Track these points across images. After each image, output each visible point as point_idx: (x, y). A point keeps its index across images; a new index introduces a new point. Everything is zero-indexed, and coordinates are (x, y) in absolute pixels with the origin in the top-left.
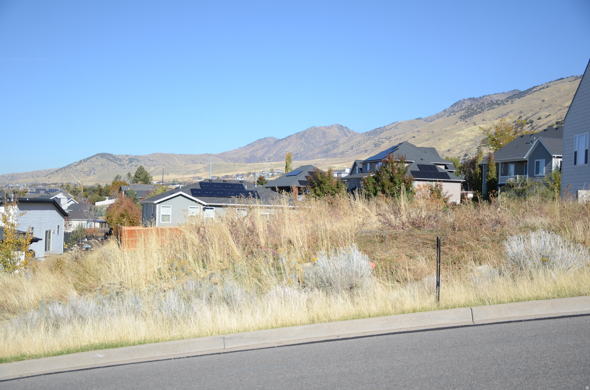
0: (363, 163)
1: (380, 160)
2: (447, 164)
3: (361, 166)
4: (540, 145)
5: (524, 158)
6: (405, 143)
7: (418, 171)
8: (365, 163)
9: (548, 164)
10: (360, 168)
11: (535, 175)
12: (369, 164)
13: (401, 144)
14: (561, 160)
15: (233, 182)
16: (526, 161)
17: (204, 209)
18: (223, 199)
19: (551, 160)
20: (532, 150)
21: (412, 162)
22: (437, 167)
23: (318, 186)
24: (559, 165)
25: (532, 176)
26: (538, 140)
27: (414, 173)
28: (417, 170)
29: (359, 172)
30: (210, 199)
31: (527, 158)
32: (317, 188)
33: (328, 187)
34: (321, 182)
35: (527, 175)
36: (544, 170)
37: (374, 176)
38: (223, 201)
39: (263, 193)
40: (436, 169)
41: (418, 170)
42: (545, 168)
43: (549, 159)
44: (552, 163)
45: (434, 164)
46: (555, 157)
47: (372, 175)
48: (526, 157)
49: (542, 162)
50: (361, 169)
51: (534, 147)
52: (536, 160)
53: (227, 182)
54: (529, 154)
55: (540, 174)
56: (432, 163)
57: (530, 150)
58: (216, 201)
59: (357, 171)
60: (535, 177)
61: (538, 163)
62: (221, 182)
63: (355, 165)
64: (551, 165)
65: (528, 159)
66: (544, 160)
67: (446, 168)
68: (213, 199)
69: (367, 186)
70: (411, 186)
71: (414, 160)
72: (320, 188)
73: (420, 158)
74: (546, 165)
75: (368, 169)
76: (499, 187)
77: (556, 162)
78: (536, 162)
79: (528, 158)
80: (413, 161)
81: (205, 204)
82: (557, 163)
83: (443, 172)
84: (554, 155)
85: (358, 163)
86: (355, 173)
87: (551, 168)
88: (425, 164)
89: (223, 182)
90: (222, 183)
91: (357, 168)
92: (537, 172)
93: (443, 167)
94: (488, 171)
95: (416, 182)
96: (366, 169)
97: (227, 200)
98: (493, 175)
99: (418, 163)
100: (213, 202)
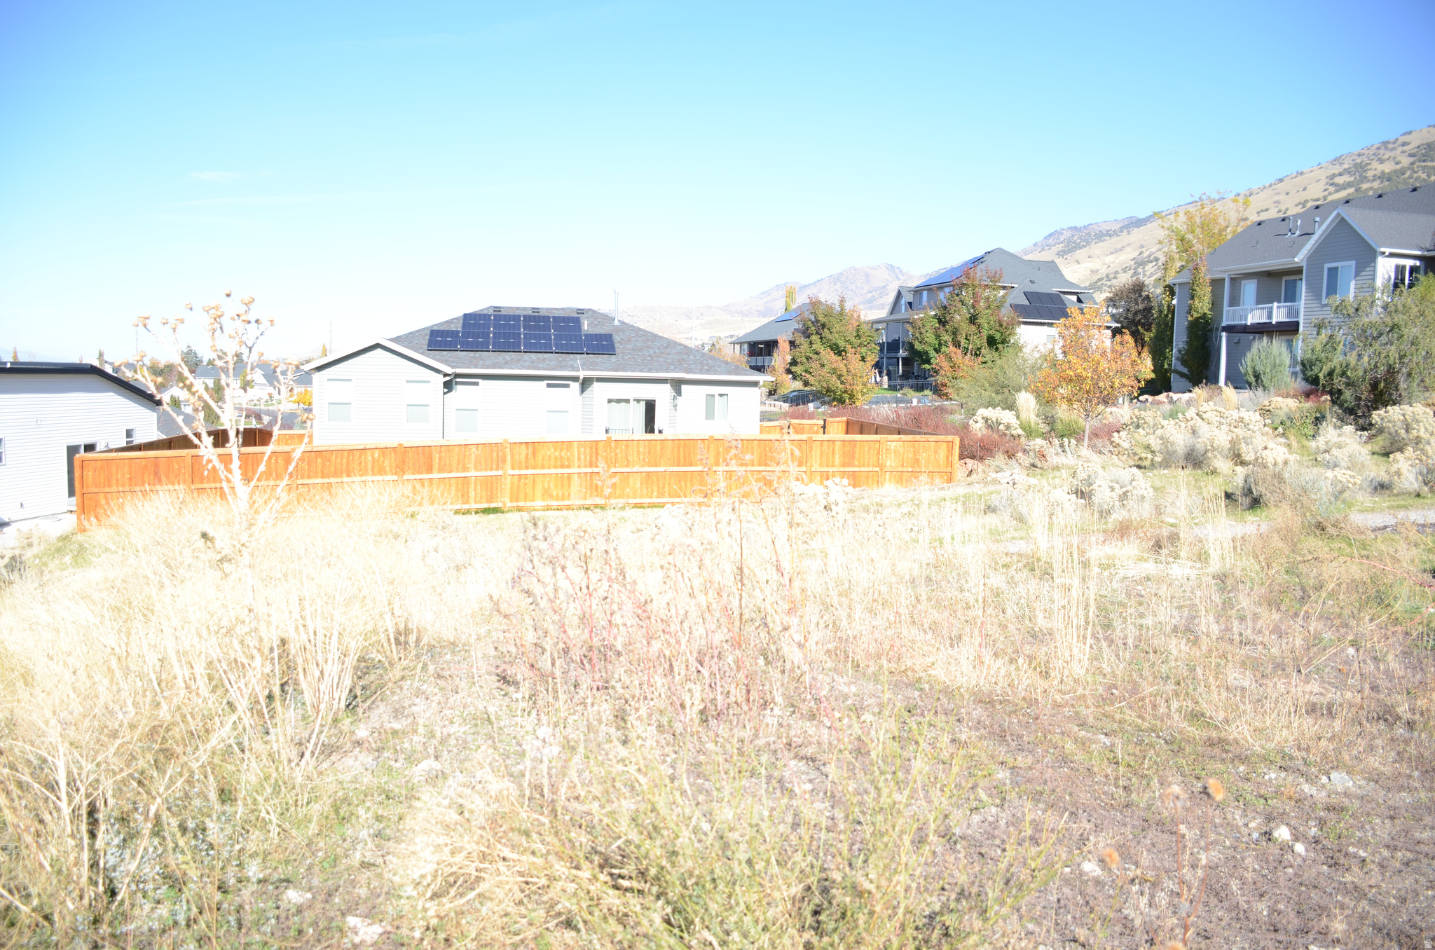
0: (915, 292)
1: (948, 284)
2: (1080, 293)
3: (910, 298)
4: (1342, 223)
5: (1296, 259)
6: (998, 250)
7: (1026, 306)
8: (917, 291)
9: (1363, 273)
10: (908, 302)
11: (1325, 301)
12: (925, 293)
13: (989, 253)
15: (559, 311)
16: (1299, 271)
17: (448, 386)
18: (508, 356)
19: (1374, 261)
20: (1316, 242)
21: (1013, 287)
22: (1062, 298)
23: (817, 333)
25: (1316, 303)
26: (1338, 214)
27: (1016, 308)
28: (1023, 303)
29: (906, 310)
31: (1302, 261)
32: (814, 337)
33: (837, 336)
34: (823, 326)
35: (1303, 302)
36: (1350, 291)
37: (936, 314)
38: (506, 363)
39: (629, 340)
40: (1060, 301)
41: (1027, 303)
42: (1353, 283)
43: (1366, 256)
44: (1374, 271)
45: (1057, 291)
46: (1384, 253)
47: (932, 313)
48: (1302, 258)
49: (1347, 267)
50: (910, 304)
51: (1324, 231)
52: (1327, 266)
53: (541, 314)
54: (1309, 251)
56: (1055, 290)
57: (1312, 241)
58: (488, 362)
59: (903, 307)
60: (1326, 305)
61: (1333, 272)
62: (524, 313)
63: (899, 295)
64: (1374, 275)
65: (1304, 264)
66: (1353, 263)
67: (1079, 300)
68: (481, 355)
69: (921, 333)
70: (1013, 334)
71: (1017, 284)
72: (821, 338)
73: (1028, 279)
74: (1356, 276)
75: (925, 301)
76: (1224, 334)
77: (1385, 268)
78: (1330, 269)
79: (1306, 261)
80: (1016, 286)
81: (449, 370)
82: (1389, 269)
84: (1381, 250)
85: (904, 293)
86: (900, 311)
87: (1374, 279)
88: (1040, 290)
89: (530, 313)
90: (526, 316)
91: (903, 302)
92: (1332, 291)
93: (1074, 298)
94: (1192, 298)
95: (1022, 326)
96: (921, 304)
97: (518, 360)
98: (1203, 305)
99: (1027, 290)
100: (476, 367)
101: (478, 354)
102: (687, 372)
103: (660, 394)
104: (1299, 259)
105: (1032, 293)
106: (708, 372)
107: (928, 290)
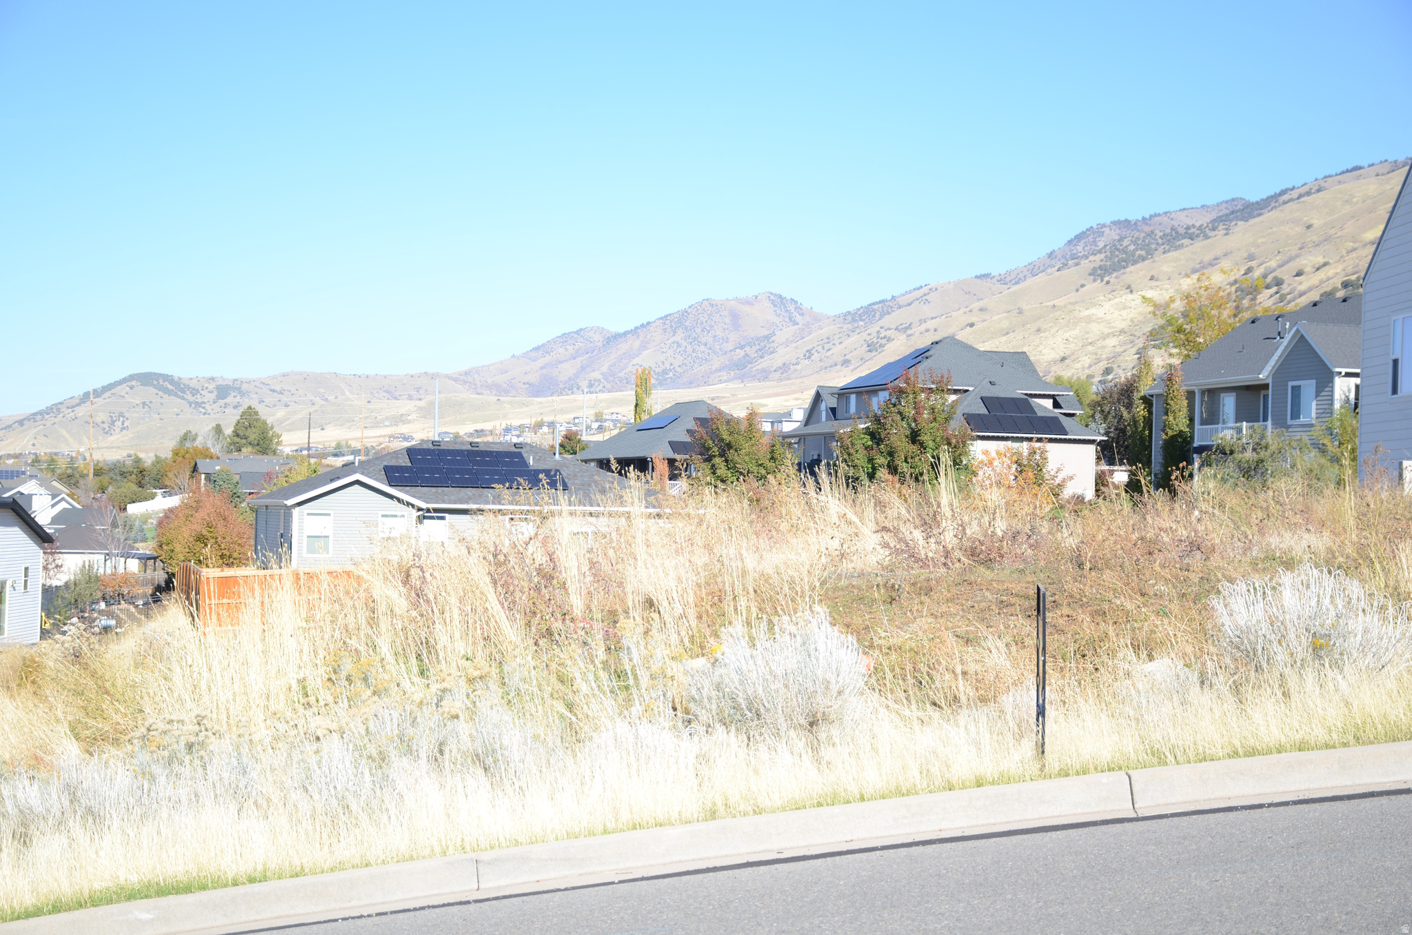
0: (839, 394)
1: (882, 387)
2: (1058, 395)
3: (833, 402)
4: (1301, 342)
5: (1261, 376)
6: (948, 340)
7: (984, 415)
8: (843, 393)
9: (1323, 394)
10: (831, 408)
11: (1289, 422)
12: (853, 397)
13: (937, 343)
14: (1358, 381)
15: (498, 446)
16: (1266, 386)
17: (420, 519)
18: (470, 492)
19: (1331, 381)
20: (1280, 357)
21: (967, 391)
22: (1033, 405)
23: (721, 455)
24: (1352, 396)
25: (1280, 423)
26: (1297, 329)
27: (970, 419)
28: (980, 412)
29: (827, 420)
30: (437, 492)
31: (1267, 377)
32: (717, 460)
33: (747, 459)
34: (729, 446)
35: (1269, 423)
36: (1311, 409)
37: (868, 428)
38: (470, 498)
39: (575, 476)
40: (1030, 409)
41: (984, 411)
42: (1314, 404)
43: (1325, 379)
44: (1332, 391)
45: (1026, 394)
46: (1340, 373)
47: (863, 426)
48: (1266, 374)
49: (1308, 387)
50: (833, 410)
51: (1286, 347)
52: (1291, 384)
53: (481, 448)
54: (1273, 367)
55: (1303, 420)
56: (1020, 393)
57: (1275, 357)
58: (453, 498)
59: (824, 414)
60: (1290, 426)
61: (1296, 390)
62: (464, 448)
63: (818, 398)
64: (1332, 396)
65: (1270, 381)
66: (1314, 381)
67: (1057, 405)
68: (443, 491)
69: (849, 454)
70: (966, 454)
71: (972, 386)
72: (726, 461)
73: (987, 380)
74: (1317, 396)
75: (853, 409)
76: (1195, 456)
77: (1343, 388)
78: (1293, 387)
79: (1271, 377)
80: (971, 389)
81: (424, 505)
82: (1346, 389)
83: (1049, 417)
84: (1338, 370)
85: (824, 395)
86: (819, 421)
87: (1332, 404)
88: (1002, 394)
89: (469, 447)
90: (468, 451)
91: (823, 406)
92: (1296, 414)
93: (1048, 403)
94: (1166, 414)
95: (979, 442)
96: (847, 411)
97: (480, 496)
98: (1179, 422)
99: (986, 394)
100: (444, 502)
101: (440, 489)
104: (1263, 376)
105: (991, 398)
107: (858, 393)
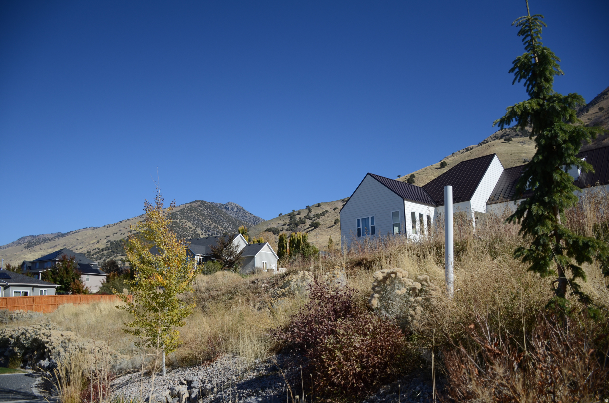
0: (32, 263)
1: (50, 260)
3: (30, 265)
6: (65, 249)
7: (81, 268)
8: (34, 262)
10: (29, 267)
12: (38, 264)
13: (62, 250)
21: (73, 262)
27: (78, 269)
29: (27, 270)
40: (91, 267)
45: (89, 263)
46: (196, 255)
56: (86, 263)
59: (25, 269)
63: (24, 263)
73: (78, 259)
83: (95, 269)
88: (83, 263)
95: (81, 275)
96: (36, 266)
99: (79, 263)
102: (39, 284)
103: (29, 290)
105: (81, 264)
106: (41, 284)
